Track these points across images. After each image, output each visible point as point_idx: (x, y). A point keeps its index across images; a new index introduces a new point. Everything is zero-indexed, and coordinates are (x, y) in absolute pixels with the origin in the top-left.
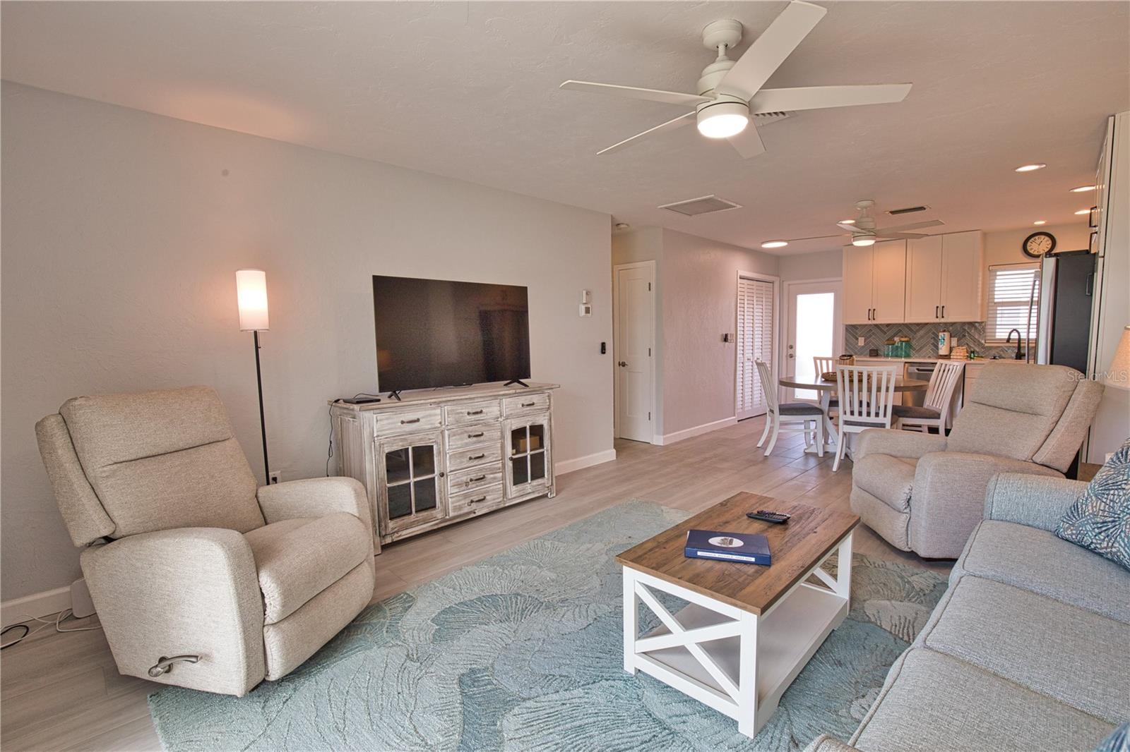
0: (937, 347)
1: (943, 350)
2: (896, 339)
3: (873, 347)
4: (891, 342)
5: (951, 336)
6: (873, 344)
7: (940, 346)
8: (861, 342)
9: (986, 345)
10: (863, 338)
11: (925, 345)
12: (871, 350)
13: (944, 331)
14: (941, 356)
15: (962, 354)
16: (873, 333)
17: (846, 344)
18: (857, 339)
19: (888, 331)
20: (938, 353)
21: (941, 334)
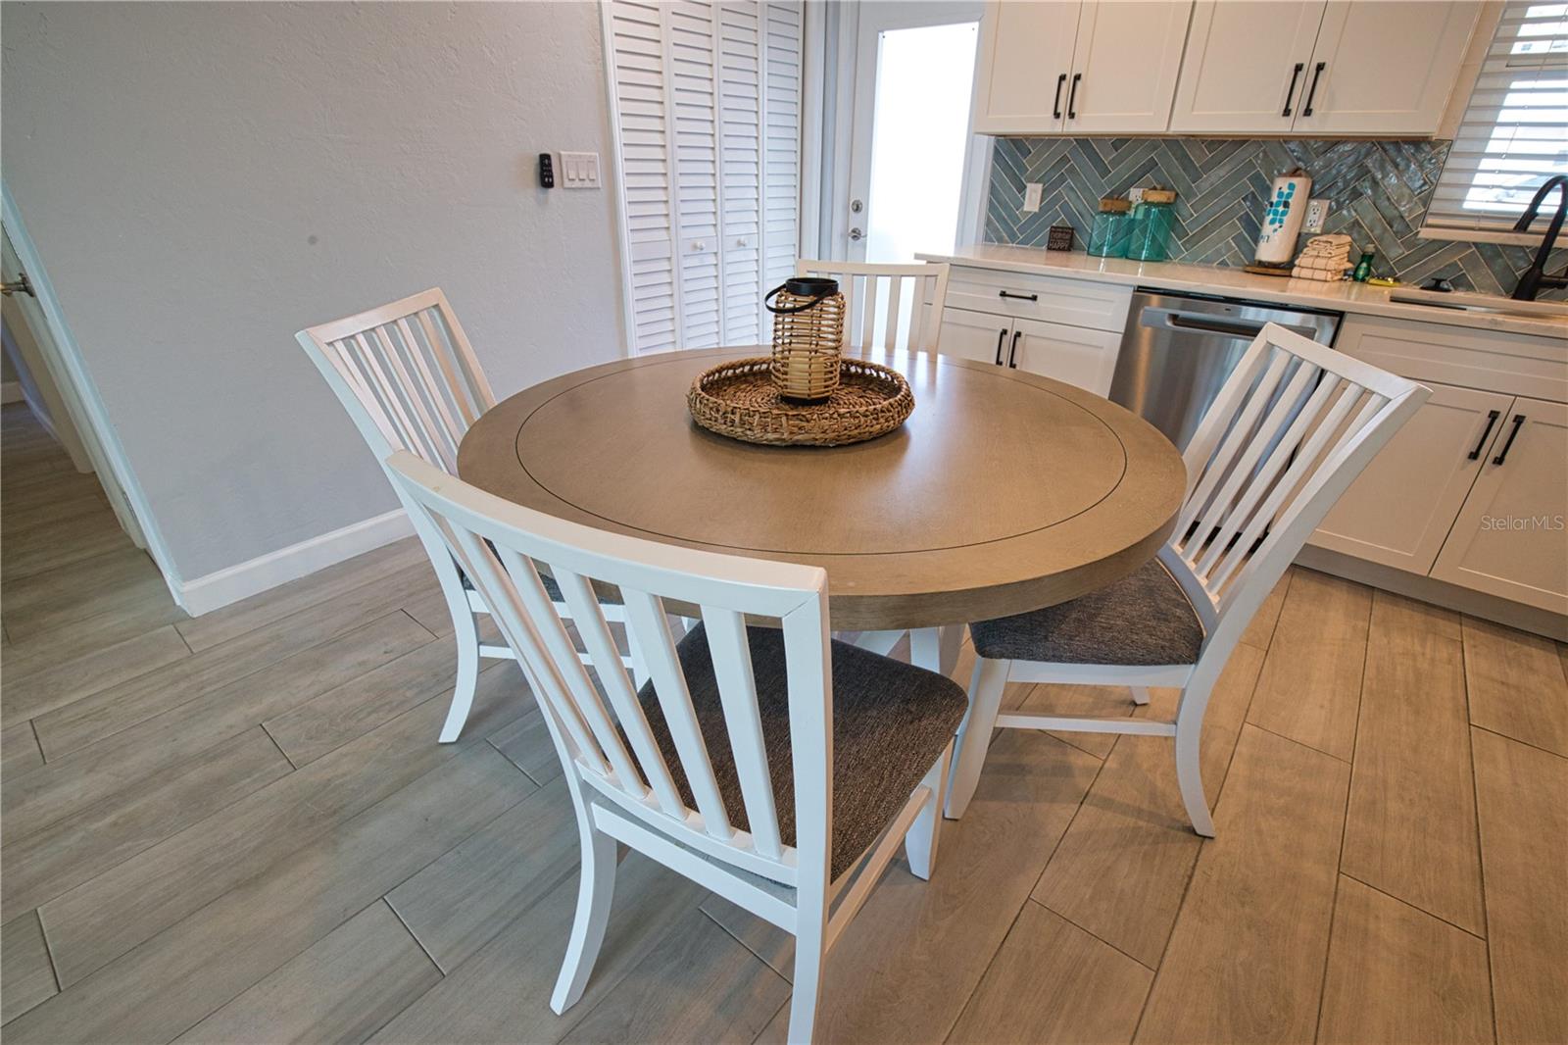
0: (1255, 232)
1: (1273, 246)
2: (1135, 194)
3: (1062, 220)
4: (1118, 206)
5: (1311, 196)
6: (1065, 207)
7: (1267, 229)
8: (1032, 199)
9: (1425, 234)
10: (1040, 187)
11: (1217, 223)
12: (1054, 230)
13: (1295, 173)
14: (1261, 264)
15: (1332, 264)
16: (1072, 170)
17: (992, 207)
18: (1022, 188)
19: (1115, 163)
20: (1254, 252)
21: (1281, 184)
